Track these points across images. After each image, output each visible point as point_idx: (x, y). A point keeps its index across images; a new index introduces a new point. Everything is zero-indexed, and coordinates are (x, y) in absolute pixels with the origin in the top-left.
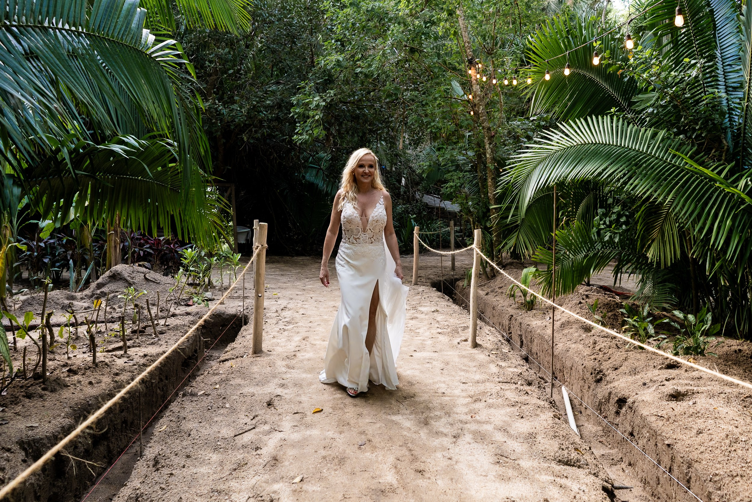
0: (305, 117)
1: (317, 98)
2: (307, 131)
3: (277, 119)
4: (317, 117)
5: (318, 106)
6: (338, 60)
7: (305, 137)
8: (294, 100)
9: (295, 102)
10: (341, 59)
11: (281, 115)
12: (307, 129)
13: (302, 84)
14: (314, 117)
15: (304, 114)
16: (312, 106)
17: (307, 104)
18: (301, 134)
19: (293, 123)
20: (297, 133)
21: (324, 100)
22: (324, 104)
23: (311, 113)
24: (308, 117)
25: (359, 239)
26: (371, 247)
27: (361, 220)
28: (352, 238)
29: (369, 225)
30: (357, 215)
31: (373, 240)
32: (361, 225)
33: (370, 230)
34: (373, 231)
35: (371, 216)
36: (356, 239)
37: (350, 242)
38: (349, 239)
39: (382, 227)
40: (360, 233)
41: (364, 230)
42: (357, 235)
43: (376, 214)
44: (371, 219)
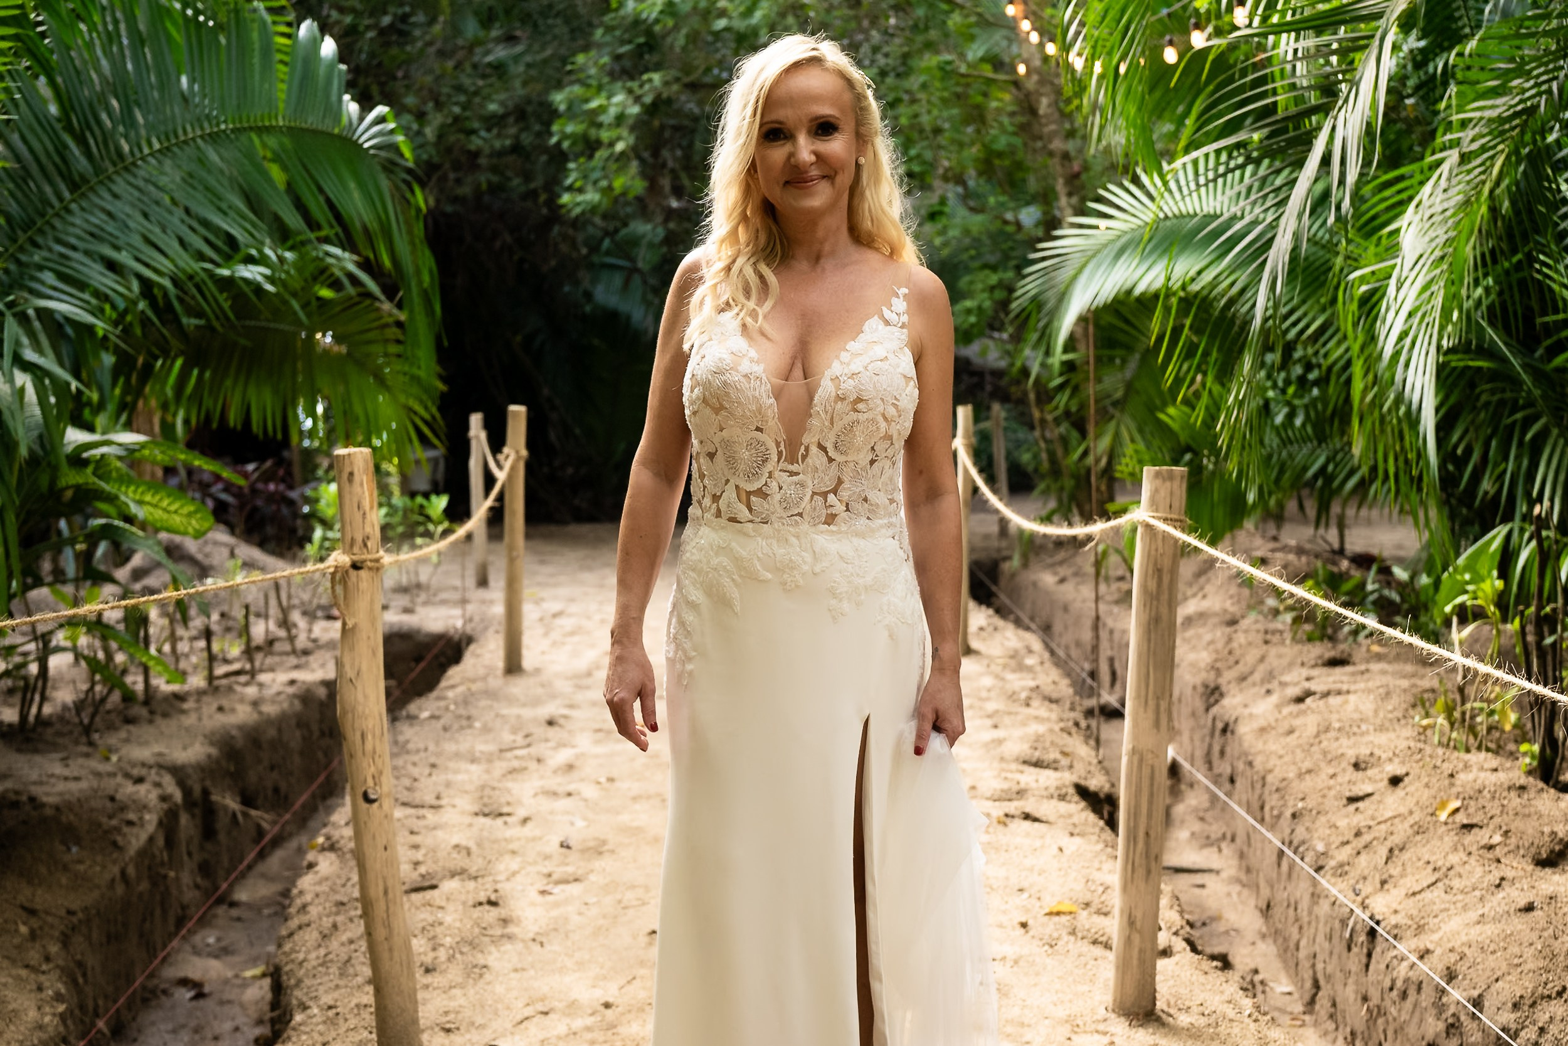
0: (590, 146)
1: (619, 98)
2: (595, 182)
3: (516, 148)
4: (620, 147)
5: (620, 119)
7: (591, 196)
8: (559, 99)
9: (562, 107)
11: (527, 139)
12: (596, 175)
13: (581, 58)
14: (611, 144)
15: (585, 138)
16: (607, 118)
17: (595, 112)
18: (581, 190)
19: (559, 158)
20: (570, 189)
21: (638, 101)
22: (636, 110)
23: (605, 135)
24: (598, 146)
25: (765, 496)
26: (825, 540)
27: (778, 394)
28: (730, 494)
29: (815, 422)
30: (759, 369)
31: (840, 508)
32: (773, 424)
33: (822, 448)
34: (839, 458)
35: (828, 374)
36: (746, 497)
37: (719, 514)
38: (716, 498)
39: (888, 437)
40: (769, 467)
41: (793, 451)
42: (752, 475)
43: (856, 366)
44: (825, 389)
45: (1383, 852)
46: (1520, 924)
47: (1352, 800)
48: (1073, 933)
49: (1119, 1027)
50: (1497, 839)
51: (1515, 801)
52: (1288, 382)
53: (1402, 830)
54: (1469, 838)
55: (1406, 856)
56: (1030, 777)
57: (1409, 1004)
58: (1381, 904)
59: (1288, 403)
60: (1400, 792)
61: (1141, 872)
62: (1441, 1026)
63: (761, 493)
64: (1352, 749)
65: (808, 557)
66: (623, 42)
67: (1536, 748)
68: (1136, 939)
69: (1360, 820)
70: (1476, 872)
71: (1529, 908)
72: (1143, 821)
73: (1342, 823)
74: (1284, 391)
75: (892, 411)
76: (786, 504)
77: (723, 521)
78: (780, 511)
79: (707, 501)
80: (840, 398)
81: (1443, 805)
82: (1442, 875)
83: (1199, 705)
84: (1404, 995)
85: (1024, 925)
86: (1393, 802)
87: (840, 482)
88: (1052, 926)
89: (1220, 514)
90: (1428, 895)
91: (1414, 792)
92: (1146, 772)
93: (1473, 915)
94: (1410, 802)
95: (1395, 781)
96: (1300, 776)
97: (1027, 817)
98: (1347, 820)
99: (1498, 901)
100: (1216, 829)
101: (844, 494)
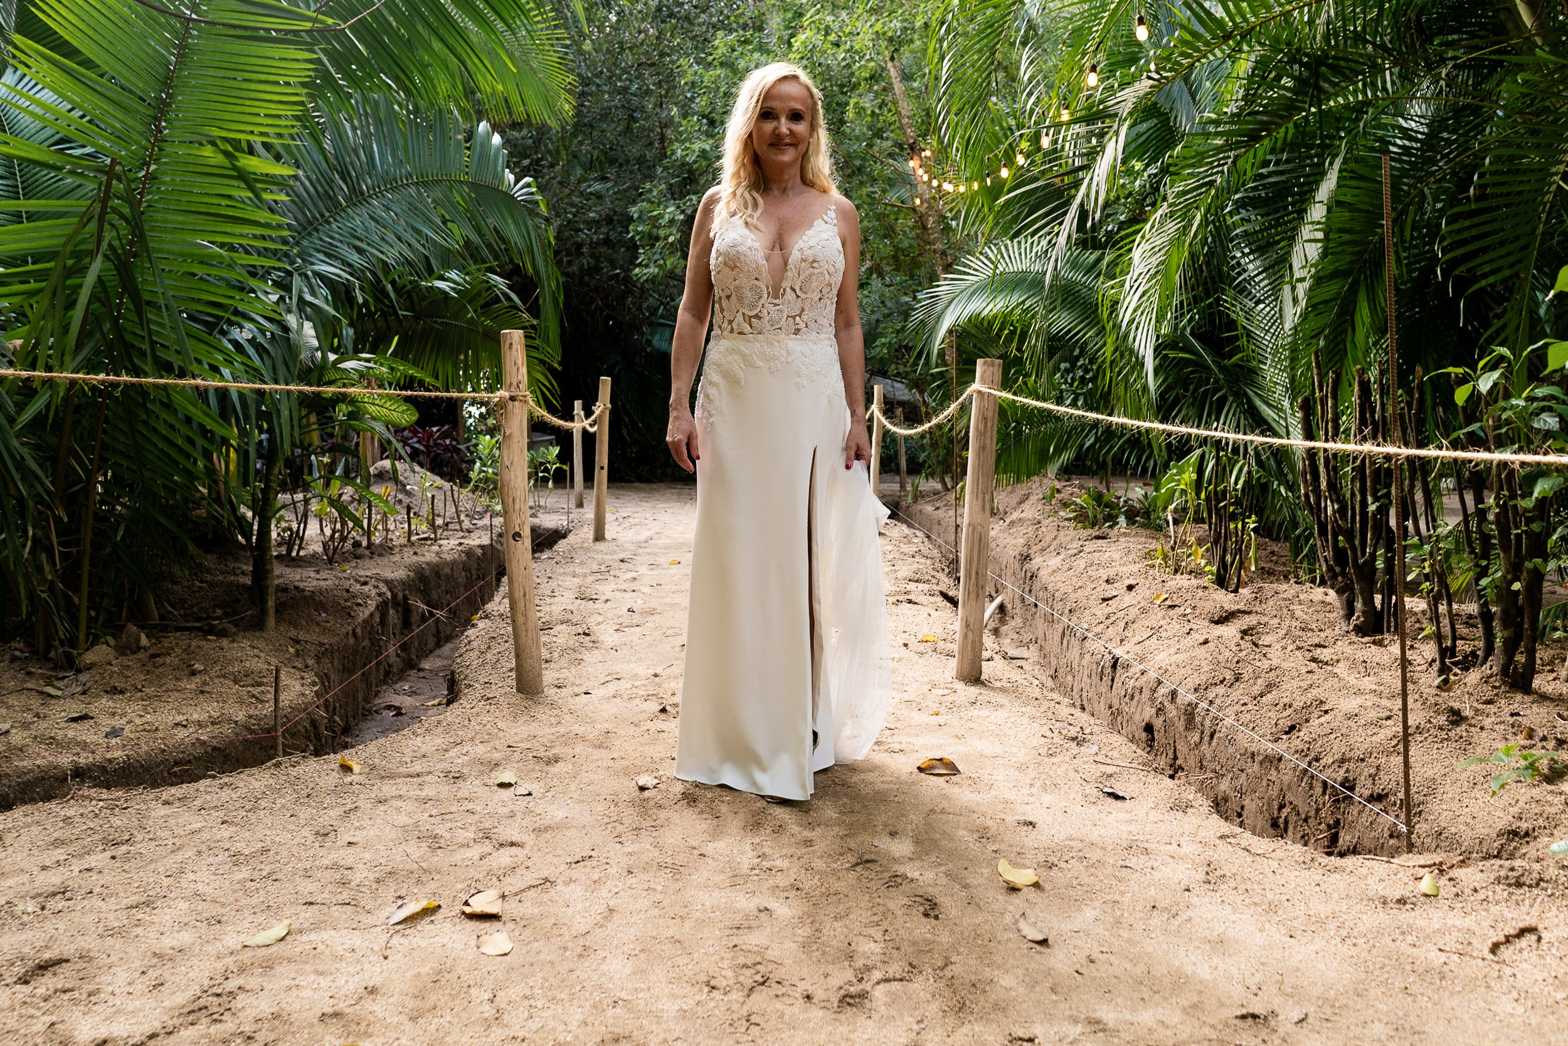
0: (652, 239)
1: (671, 209)
2: (655, 262)
3: (607, 242)
4: (671, 239)
5: (672, 221)
6: (704, 151)
7: (653, 270)
8: (634, 210)
9: (636, 216)
10: (708, 148)
11: (613, 235)
12: (656, 257)
13: (648, 186)
14: (666, 238)
15: (650, 234)
16: (663, 222)
17: (655, 218)
18: (647, 266)
19: (633, 247)
20: (640, 265)
21: (683, 212)
22: (682, 217)
23: (662, 233)
24: (657, 239)
25: (760, 318)
26: (794, 344)
27: (768, 258)
28: (740, 318)
29: (789, 274)
30: (757, 245)
31: (802, 325)
32: (765, 275)
33: (794, 290)
34: (803, 296)
35: (797, 247)
36: (749, 320)
37: (732, 331)
38: (730, 322)
39: (830, 285)
40: (762, 301)
41: (776, 292)
42: (755, 307)
43: (812, 242)
44: (795, 256)
45: (1122, 624)
46: (1202, 652)
47: (1104, 600)
48: (935, 650)
49: (960, 686)
50: (1189, 611)
51: (1200, 593)
52: (1073, 379)
53: (1133, 612)
54: (1172, 612)
55: (1135, 626)
56: (912, 586)
57: (1135, 702)
58: (1119, 652)
59: (1074, 392)
60: (1133, 593)
61: (973, 596)
62: (1154, 710)
63: (757, 317)
64: (1104, 574)
65: (784, 353)
66: (673, 176)
67: (1215, 569)
68: (970, 635)
69: (1109, 610)
70: (1176, 627)
71: (1206, 642)
72: (975, 564)
73: (1099, 613)
74: (1071, 385)
75: (832, 269)
76: (772, 322)
77: (735, 335)
78: (768, 327)
79: (725, 324)
80: (804, 260)
81: (1158, 596)
82: (1155, 631)
83: (1017, 566)
84: (1132, 697)
85: (906, 645)
86: (1129, 599)
87: (803, 310)
88: (922, 647)
89: (1032, 460)
90: (1147, 643)
91: (1141, 593)
92: (977, 535)
93: (1173, 650)
94: (1139, 598)
95: (1130, 588)
96: (1075, 591)
97: (910, 602)
98: (1102, 611)
99: (1188, 641)
100: (1026, 638)
101: (805, 318)
